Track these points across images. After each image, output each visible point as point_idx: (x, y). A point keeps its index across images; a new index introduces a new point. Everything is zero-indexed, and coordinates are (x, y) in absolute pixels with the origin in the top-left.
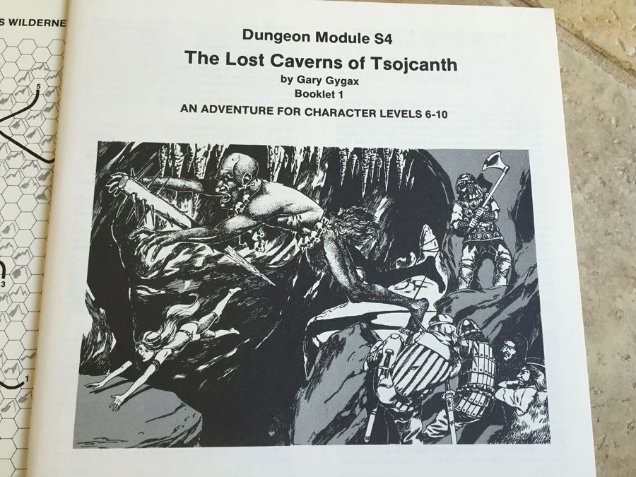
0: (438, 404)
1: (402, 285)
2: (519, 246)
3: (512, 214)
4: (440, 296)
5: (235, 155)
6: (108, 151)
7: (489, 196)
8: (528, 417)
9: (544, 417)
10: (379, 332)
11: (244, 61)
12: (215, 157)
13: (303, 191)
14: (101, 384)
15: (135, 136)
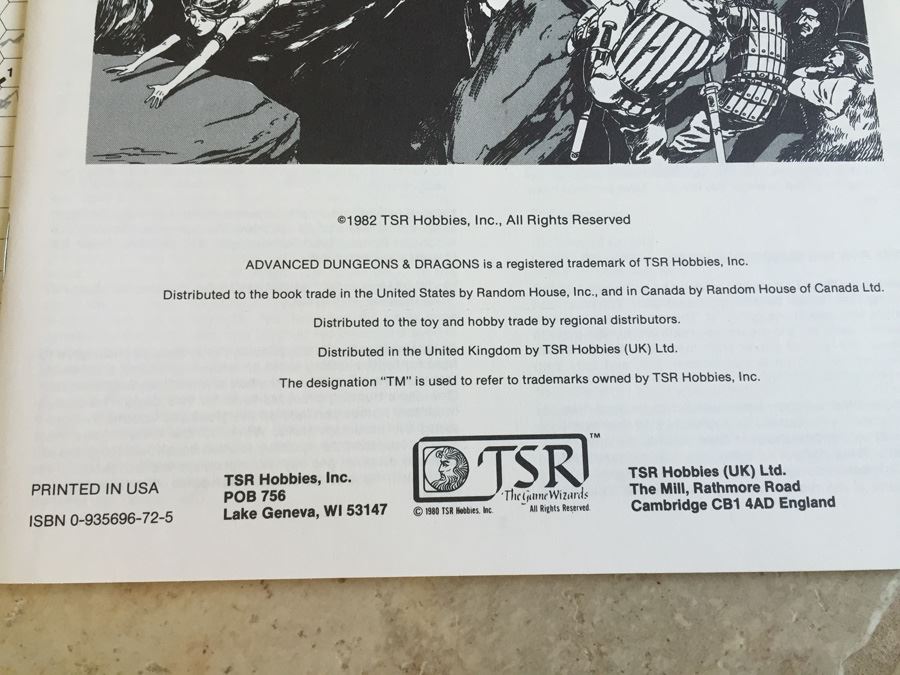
8: (844, 120)
9: (871, 120)
14: (131, 68)
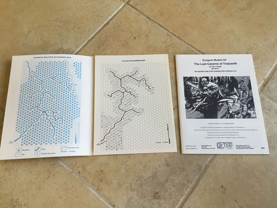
0: (239, 113)
1: (232, 96)
2: (249, 91)
3: (248, 86)
4: (238, 98)
5: (204, 78)
6: (185, 78)
7: (244, 83)
8: (253, 115)
9: (255, 115)
10: (229, 103)
11: (203, 64)
12: (201, 78)
13: (215, 83)
14: (189, 110)
15: (189, 76)
